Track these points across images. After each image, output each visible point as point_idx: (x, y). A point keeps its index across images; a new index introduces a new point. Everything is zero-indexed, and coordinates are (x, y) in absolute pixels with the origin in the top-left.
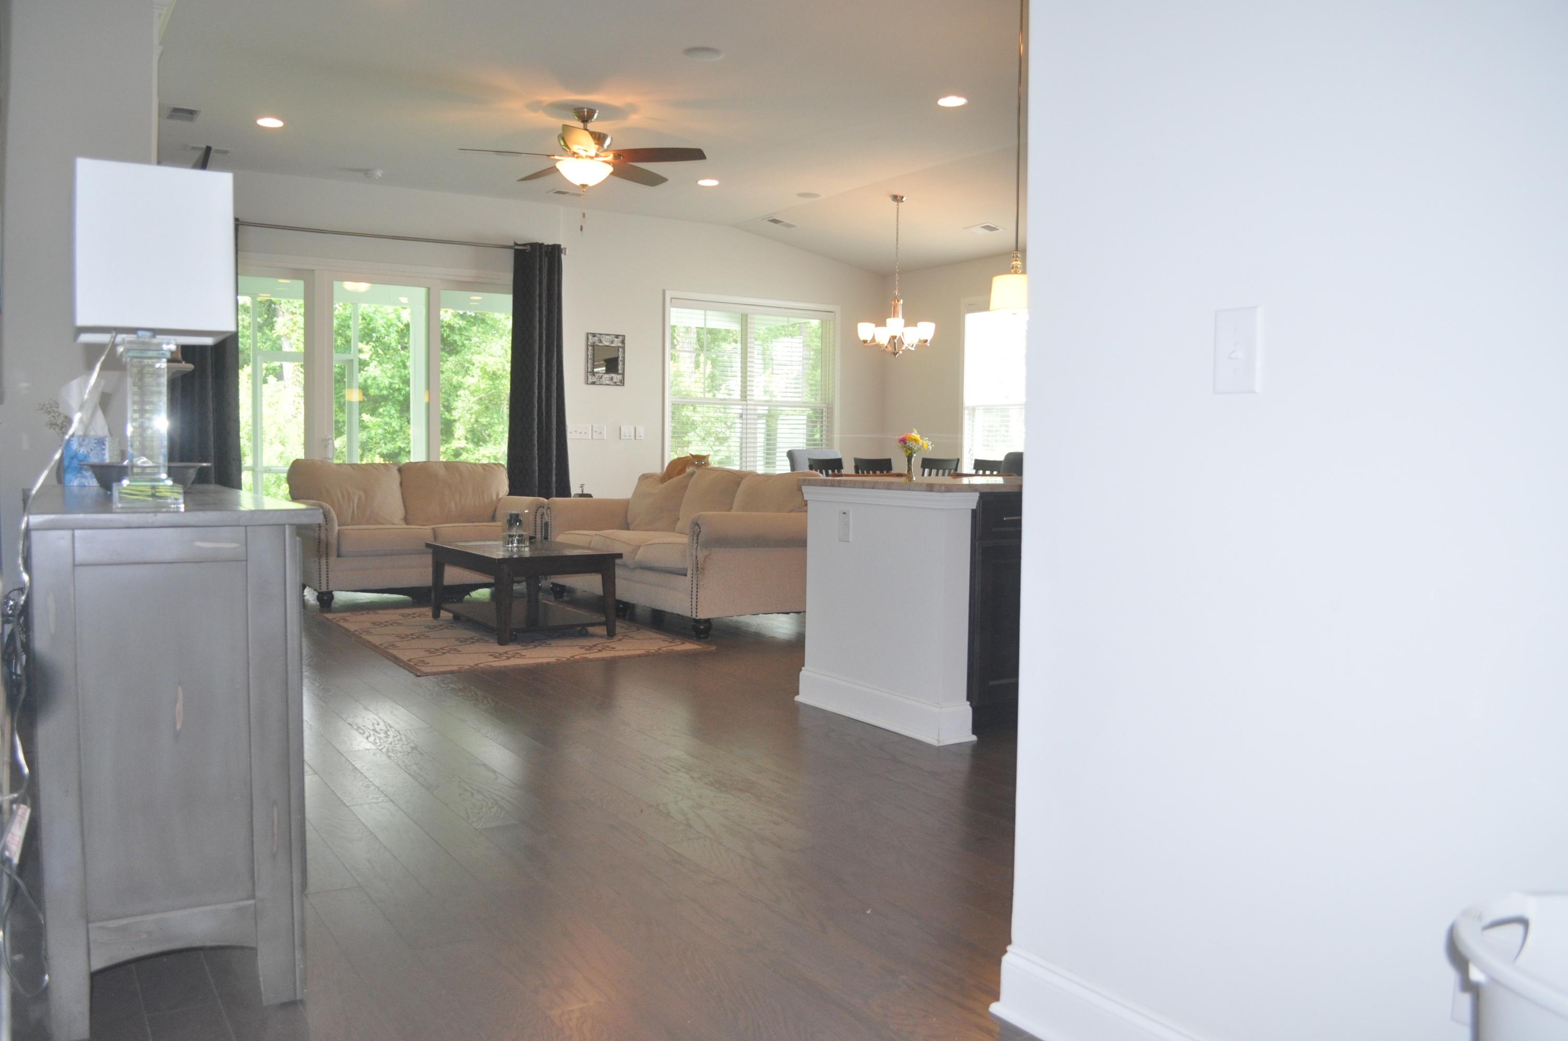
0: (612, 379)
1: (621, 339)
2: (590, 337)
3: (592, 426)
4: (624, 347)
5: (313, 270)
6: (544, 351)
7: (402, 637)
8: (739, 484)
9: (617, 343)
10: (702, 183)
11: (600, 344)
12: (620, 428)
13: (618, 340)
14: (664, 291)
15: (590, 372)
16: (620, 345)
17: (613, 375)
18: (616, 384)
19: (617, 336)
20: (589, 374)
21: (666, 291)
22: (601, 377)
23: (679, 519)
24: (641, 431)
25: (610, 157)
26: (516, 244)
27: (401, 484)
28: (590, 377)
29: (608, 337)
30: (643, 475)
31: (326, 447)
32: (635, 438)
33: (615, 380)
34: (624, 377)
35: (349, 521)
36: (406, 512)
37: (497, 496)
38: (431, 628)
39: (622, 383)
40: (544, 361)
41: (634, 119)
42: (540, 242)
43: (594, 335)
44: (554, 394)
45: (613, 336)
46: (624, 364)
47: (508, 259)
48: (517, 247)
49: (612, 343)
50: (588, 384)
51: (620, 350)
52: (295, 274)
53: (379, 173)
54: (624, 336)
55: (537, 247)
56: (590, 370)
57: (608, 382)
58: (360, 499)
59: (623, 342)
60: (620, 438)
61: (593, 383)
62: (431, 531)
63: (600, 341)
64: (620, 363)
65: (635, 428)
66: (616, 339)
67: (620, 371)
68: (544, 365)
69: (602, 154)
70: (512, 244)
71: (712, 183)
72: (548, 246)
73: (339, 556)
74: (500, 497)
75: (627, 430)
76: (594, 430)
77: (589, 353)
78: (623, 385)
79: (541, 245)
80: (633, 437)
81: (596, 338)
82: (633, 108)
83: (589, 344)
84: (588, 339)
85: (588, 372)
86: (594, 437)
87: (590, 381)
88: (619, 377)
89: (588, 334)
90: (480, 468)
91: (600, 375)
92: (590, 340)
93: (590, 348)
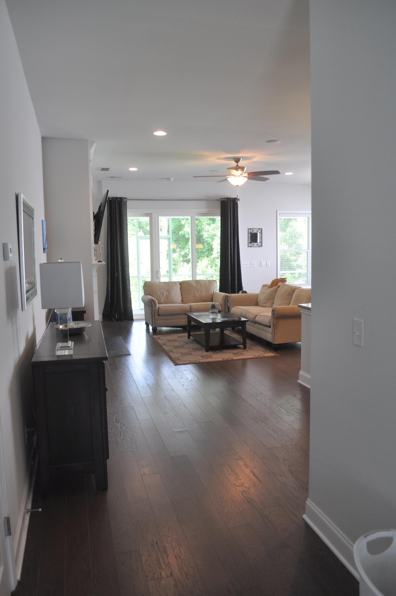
0: (258, 245)
1: (261, 230)
2: (249, 230)
3: (251, 262)
5: (152, 213)
6: (232, 237)
7: (176, 347)
8: (294, 291)
10: (286, 174)
11: (253, 232)
12: (261, 262)
14: (277, 211)
16: (260, 232)
17: (258, 243)
18: (259, 246)
19: (259, 229)
21: (278, 211)
23: (274, 303)
24: (269, 263)
25: (246, 175)
26: (222, 199)
27: (180, 288)
28: (249, 245)
29: (256, 229)
30: (264, 285)
31: (158, 274)
34: (262, 244)
35: (163, 302)
36: (182, 298)
37: (213, 292)
38: (186, 343)
39: (261, 246)
40: (232, 240)
41: (255, 159)
42: (230, 197)
43: (251, 229)
44: (236, 252)
46: (262, 239)
47: (219, 205)
48: (221, 200)
49: (257, 231)
52: (146, 215)
53: (172, 179)
54: (262, 229)
55: (229, 199)
56: (249, 242)
57: (256, 246)
58: (166, 294)
60: (261, 266)
61: (251, 247)
62: (189, 307)
63: (253, 231)
65: (267, 262)
67: (261, 242)
68: (232, 242)
69: (244, 174)
70: (220, 199)
71: (291, 174)
72: (233, 198)
73: (159, 315)
74: (214, 292)
75: (264, 263)
76: (251, 264)
77: (249, 236)
78: (262, 247)
79: (230, 198)
80: (266, 266)
81: (251, 230)
82: (254, 157)
84: (248, 231)
86: (251, 266)
87: (249, 246)
88: (260, 244)
89: (248, 229)
90: (208, 282)
91: (253, 243)
92: (249, 231)
93: (249, 234)
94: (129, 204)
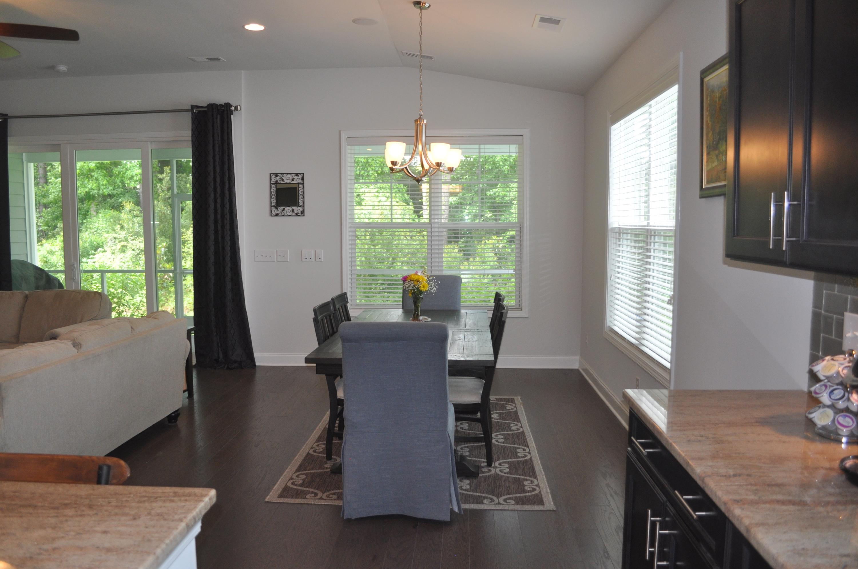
0: (293, 210)
1: (300, 177)
2: (273, 177)
3: (277, 251)
4: (304, 183)
9: (298, 180)
10: (249, 28)
11: (282, 182)
12: (302, 252)
13: (298, 177)
14: (340, 132)
15: (273, 206)
16: (300, 181)
17: (294, 208)
18: (297, 215)
19: (297, 175)
20: (272, 207)
21: (342, 132)
22: (284, 210)
24: (321, 253)
28: (274, 209)
29: (289, 176)
32: (316, 261)
33: (296, 212)
34: (304, 209)
39: (303, 212)
43: (276, 175)
45: (293, 175)
46: (303, 198)
48: (195, 109)
49: (293, 180)
50: (271, 216)
51: (301, 186)
54: (303, 174)
56: (273, 204)
57: (289, 214)
59: (303, 179)
60: (301, 260)
61: (277, 215)
63: (283, 180)
64: (301, 197)
65: (316, 251)
66: (296, 177)
67: (300, 204)
70: (190, 107)
72: (221, 105)
75: (309, 253)
76: (278, 254)
77: (272, 190)
78: (304, 216)
80: (313, 259)
81: (278, 178)
83: (272, 182)
84: (271, 178)
85: (271, 206)
86: (279, 259)
87: (274, 213)
88: (301, 209)
89: (271, 174)
91: (282, 208)
92: (274, 179)
93: (273, 186)
94: (13, 126)
